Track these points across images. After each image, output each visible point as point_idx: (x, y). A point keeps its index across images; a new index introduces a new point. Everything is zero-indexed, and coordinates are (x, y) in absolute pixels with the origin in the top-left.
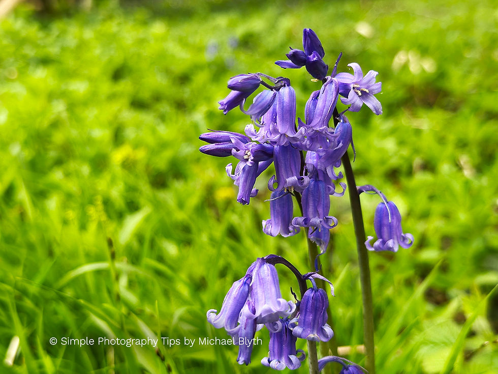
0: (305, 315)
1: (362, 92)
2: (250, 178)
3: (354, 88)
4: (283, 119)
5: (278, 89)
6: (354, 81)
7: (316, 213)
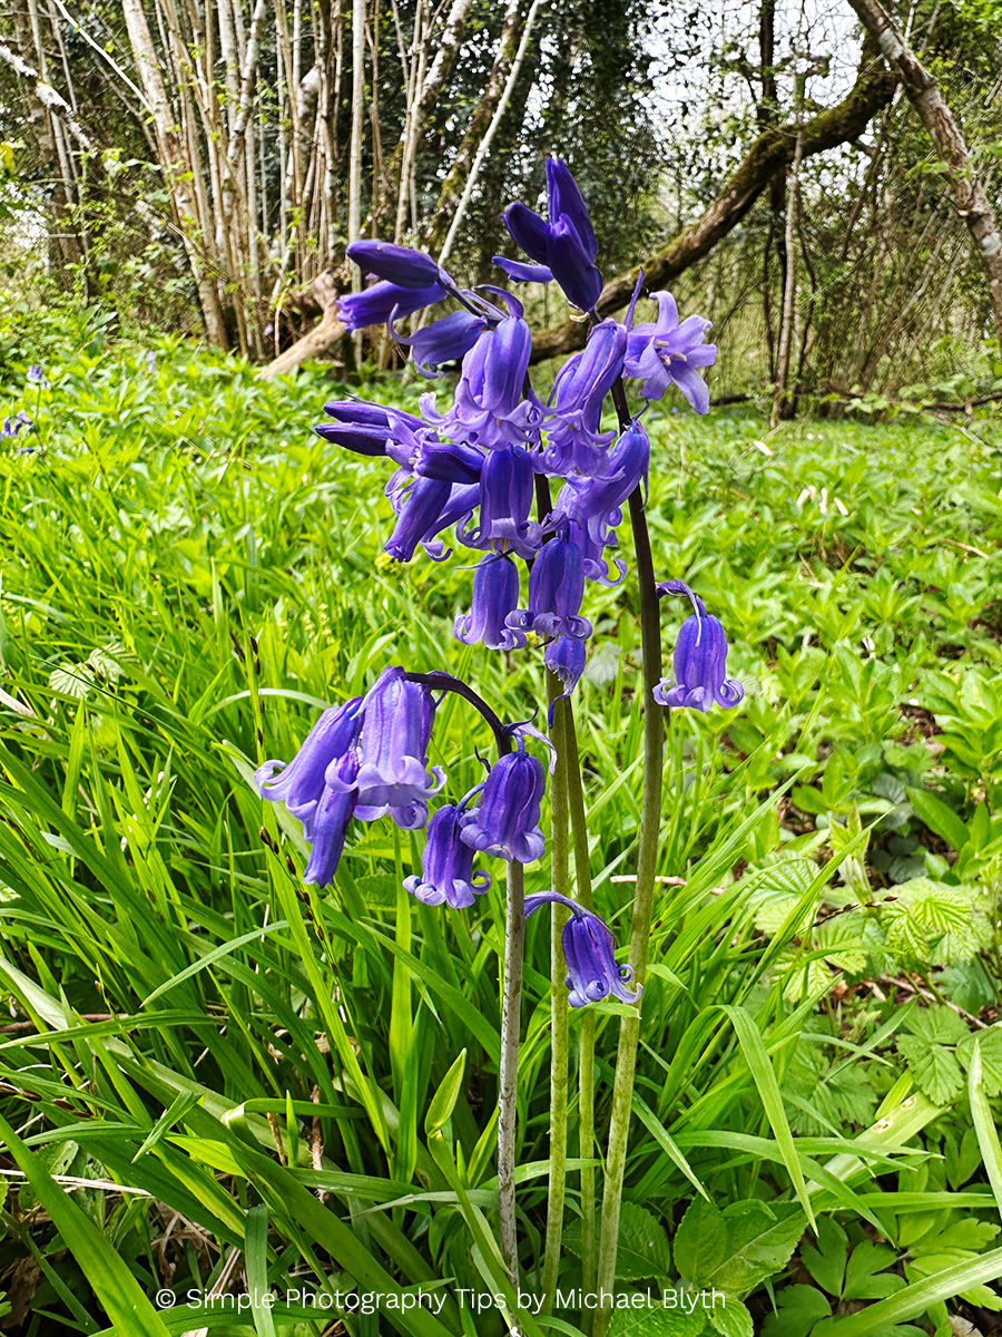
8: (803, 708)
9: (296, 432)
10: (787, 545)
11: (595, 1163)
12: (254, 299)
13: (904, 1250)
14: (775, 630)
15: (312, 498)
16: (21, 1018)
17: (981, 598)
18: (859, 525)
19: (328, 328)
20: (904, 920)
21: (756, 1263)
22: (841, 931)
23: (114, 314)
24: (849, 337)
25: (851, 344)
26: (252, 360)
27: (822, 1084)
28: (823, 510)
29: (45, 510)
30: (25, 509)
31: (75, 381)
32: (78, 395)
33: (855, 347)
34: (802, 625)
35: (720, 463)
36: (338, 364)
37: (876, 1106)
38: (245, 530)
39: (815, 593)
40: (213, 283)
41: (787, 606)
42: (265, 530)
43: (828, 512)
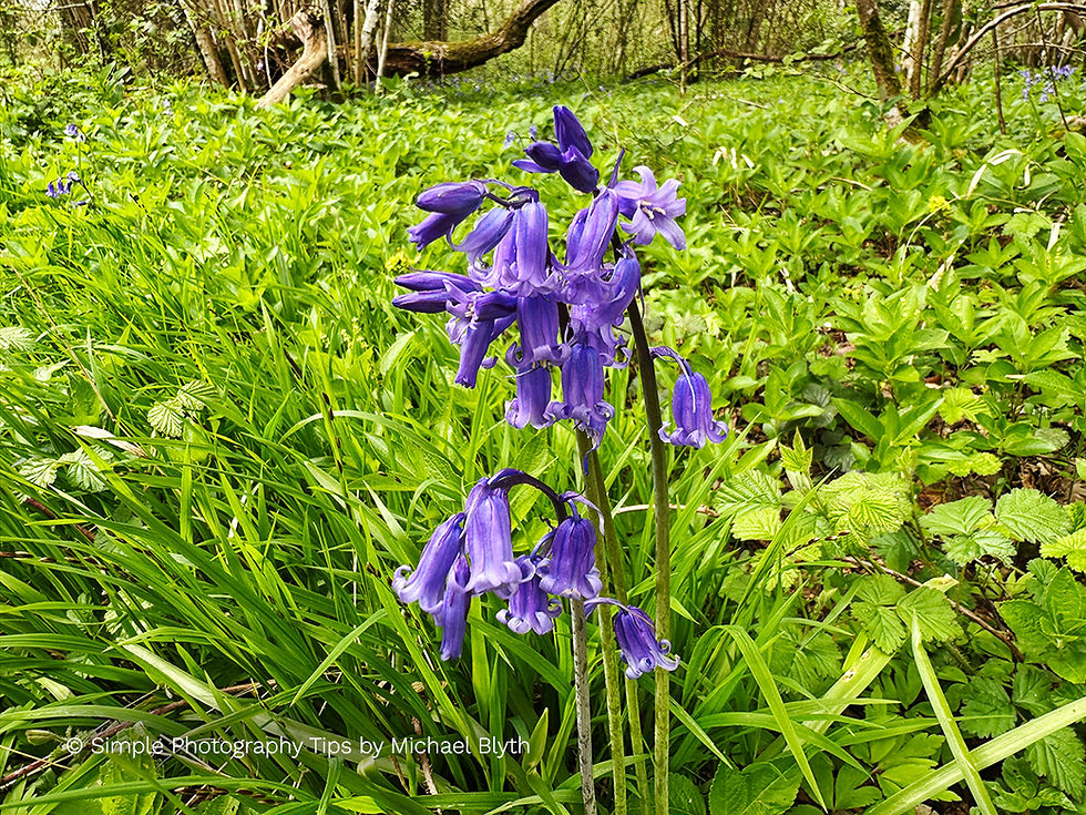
0: (560, 559)
1: (655, 213)
2: (477, 346)
3: (642, 207)
4: (525, 256)
5: (518, 206)
6: (642, 196)
7: (582, 397)
8: (741, 336)
9: (296, 150)
10: (709, 199)
11: (645, 756)
12: (244, 41)
13: (876, 765)
14: (709, 272)
15: (322, 214)
16: (176, 698)
17: (869, 226)
18: (764, 173)
19: (308, 59)
20: (846, 518)
21: (771, 804)
22: (798, 529)
23: (128, 69)
24: (735, 8)
25: (736, 15)
26: (249, 92)
27: (799, 651)
28: (735, 166)
29: (103, 251)
30: (87, 253)
31: (104, 130)
32: (110, 143)
33: (741, 16)
34: (731, 265)
35: (647, 137)
36: (321, 86)
37: (842, 661)
38: (274, 252)
39: (737, 236)
40: (207, 31)
41: (716, 250)
42: (289, 247)
43: (738, 167)
